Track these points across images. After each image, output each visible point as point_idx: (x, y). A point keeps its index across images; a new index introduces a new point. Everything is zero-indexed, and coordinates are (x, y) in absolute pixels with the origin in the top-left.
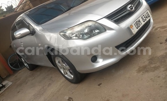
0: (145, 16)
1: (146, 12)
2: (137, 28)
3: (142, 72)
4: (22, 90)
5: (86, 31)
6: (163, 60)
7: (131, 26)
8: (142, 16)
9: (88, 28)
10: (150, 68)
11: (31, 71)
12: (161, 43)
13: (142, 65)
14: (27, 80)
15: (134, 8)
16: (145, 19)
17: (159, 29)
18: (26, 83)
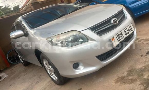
0: (128, 30)
1: (129, 26)
2: (119, 41)
3: (119, 83)
4: (14, 84)
5: (70, 39)
6: (140, 74)
7: (113, 39)
8: (125, 29)
9: (72, 37)
10: (127, 79)
11: (25, 67)
12: (142, 56)
13: (120, 75)
14: (20, 75)
15: (117, 21)
16: (127, 32)
17: (143, 41)
18: (19, 78)
